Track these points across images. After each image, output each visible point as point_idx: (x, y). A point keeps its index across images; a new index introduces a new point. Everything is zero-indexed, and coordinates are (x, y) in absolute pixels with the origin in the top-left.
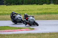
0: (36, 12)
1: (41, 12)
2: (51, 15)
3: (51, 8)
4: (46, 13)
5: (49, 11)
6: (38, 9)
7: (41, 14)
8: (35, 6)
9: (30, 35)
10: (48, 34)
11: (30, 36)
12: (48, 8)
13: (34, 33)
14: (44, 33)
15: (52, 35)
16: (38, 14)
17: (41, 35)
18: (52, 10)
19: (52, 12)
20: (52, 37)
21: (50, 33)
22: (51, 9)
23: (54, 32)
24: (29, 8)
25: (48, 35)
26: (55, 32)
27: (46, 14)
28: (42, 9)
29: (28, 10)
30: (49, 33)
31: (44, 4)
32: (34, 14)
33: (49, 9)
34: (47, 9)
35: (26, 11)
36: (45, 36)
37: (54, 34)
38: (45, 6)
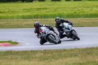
0: (21, 14)
1: (30, 14)
2: (46, 19)
3: (47, 7)
4: (37, 15)
5: (44, 12)
6: (24, 10)
7: (30, 17)
8: (19, 4)
9: (11, 54)
10: (41, 51)
11: (11, 56)
12: (41, 7)
13: (17, 50)
14: (34, 50)
15: (48, 53)
16: (24, 17)
17: (29, 54)
18: (48, 10)
19: (48, 13)
20: (49, 57)
21: (46, 50)
22: (46, 9)
23: (52, 49)
24: (10, 8)
25: (42, 54)
26: (54, 49)
27: (37, 18)
28: (31, 9)
29: (8, 11)
30: (44, 50)
31: (34, 1)
32: (18, 18)
33: (44, 9)
34: (40, 9)
35: (5, 12)
36: (37, 56)
37: (52, 53)
38: (36, 3)
